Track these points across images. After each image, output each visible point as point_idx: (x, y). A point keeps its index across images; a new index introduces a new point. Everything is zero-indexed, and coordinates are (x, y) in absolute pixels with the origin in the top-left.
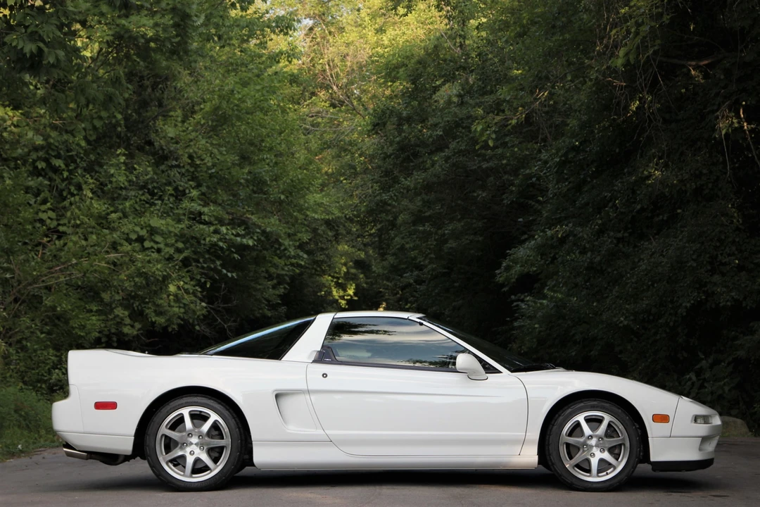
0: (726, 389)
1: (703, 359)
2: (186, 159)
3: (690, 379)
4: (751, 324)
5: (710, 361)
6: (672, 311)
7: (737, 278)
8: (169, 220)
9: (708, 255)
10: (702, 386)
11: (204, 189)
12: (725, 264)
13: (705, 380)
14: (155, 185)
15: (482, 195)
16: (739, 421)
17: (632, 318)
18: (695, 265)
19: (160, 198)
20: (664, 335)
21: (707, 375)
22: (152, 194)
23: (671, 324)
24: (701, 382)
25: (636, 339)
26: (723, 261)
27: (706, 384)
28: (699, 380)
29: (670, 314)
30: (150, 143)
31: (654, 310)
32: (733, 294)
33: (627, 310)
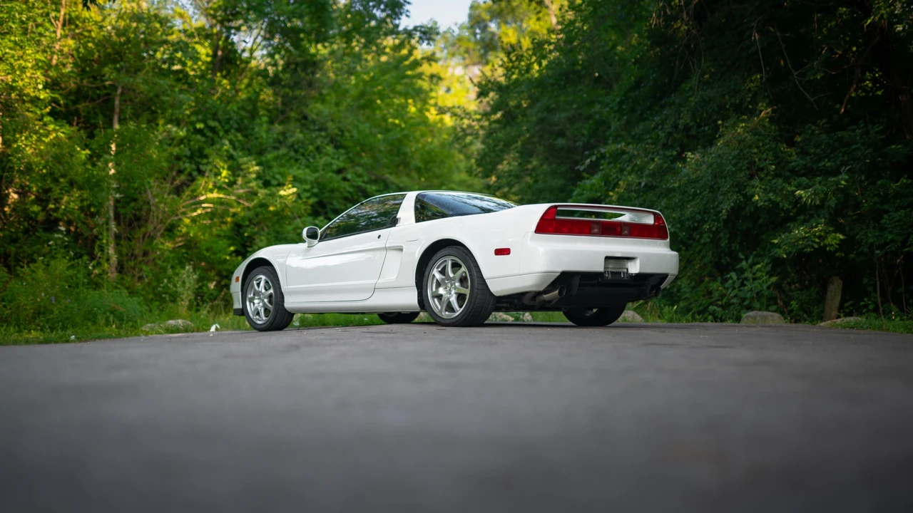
0: (765, 286)
1: (742, 260)
2: (336, 131)
3: (731, 278)
4: (788, 225)
5: (750, 261)
6: (714, 218)
7: (774, 181)
8: (307, 171)
9: (746, 161)
10: (743, 285)
11: (351, 155)
12: (761, 169)
13: (746, 279)
14: (300, 145)
15: (561, 142)
16: (777, 315)
17: (679, 225)
18: (734, 169)
19: (303, 155)
20: (708, 240)
21: (748, 274)
22: (296, 151)
23: (714, 229)
24: (741, 280)
25: (684, 248)
26: (761, 166)
27: (746, 282)
28: (738, 279)
29: (713, 220)
30: (305, 118)
31: (698, 217)
32: (771, 194)
33: (674, 218)
